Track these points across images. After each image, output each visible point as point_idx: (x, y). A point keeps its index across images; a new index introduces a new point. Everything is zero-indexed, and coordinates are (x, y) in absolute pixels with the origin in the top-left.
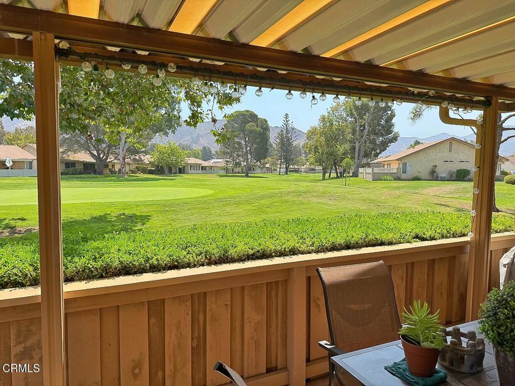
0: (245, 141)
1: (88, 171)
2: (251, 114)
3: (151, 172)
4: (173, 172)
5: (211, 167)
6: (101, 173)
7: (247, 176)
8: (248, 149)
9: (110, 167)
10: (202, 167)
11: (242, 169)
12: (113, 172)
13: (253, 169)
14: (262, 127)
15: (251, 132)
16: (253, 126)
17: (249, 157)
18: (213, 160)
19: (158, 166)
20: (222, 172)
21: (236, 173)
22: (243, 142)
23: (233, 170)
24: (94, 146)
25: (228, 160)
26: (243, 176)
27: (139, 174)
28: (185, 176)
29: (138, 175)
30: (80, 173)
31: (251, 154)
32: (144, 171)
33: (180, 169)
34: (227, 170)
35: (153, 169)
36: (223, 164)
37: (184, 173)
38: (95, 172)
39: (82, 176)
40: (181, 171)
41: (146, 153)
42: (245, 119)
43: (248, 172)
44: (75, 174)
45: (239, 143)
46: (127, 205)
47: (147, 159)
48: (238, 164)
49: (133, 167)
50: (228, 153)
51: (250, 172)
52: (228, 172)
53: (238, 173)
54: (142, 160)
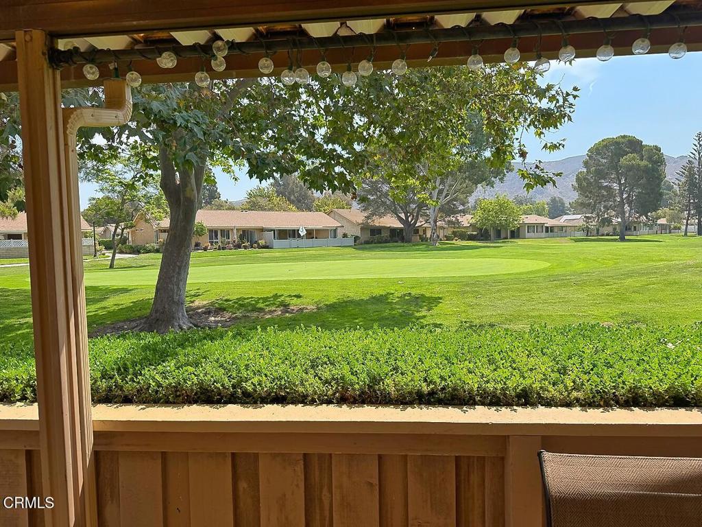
0: (620, 184)
1: (394, 238)
2: (629, 140)
3: (471, 238)
4: (502, 237)
5: (561, 228)
6: (409, 241)
7: (622, 239)
8: (625, 196)
9: (421, 233)
10: (547, 228)
11: (615, 229)
12: (423, 239)
13: (635, 227)
14: (650, 159)
15: (630, 168)
16: (634, 159)
17: (627, 208)
18: (565, 217)
19: (481, 230)
20: (580, 235)
21: (603, 235)
22: (615, 186)
23: (598, 230)
24: (401, 207)
25: (590, 215)
26: (615, 240)
27: (456, 240)
28: (520, 242)
29: (454, 242)
30: (386, 242)
31: (630, 204)
32: (463, 236)
33: (512, 232)
34: (587, 231)
35: (475, 233)
36: (582, 223)
37: (518, 237)
38: (403, 240)
39: (388, 244)
40: (515, 234)
41: (464, 212)
42: (620, 148)
43: (624, 232)
44: (381, 243)
45: (609, 189)
46: (419, 282)
47: (466, 220)
48: (607, 222)
49: (449, 232)
50: (589, 204)
51: (629, 233)
52: (589, 234)
53: (608, 235)
54: (458, 222)
